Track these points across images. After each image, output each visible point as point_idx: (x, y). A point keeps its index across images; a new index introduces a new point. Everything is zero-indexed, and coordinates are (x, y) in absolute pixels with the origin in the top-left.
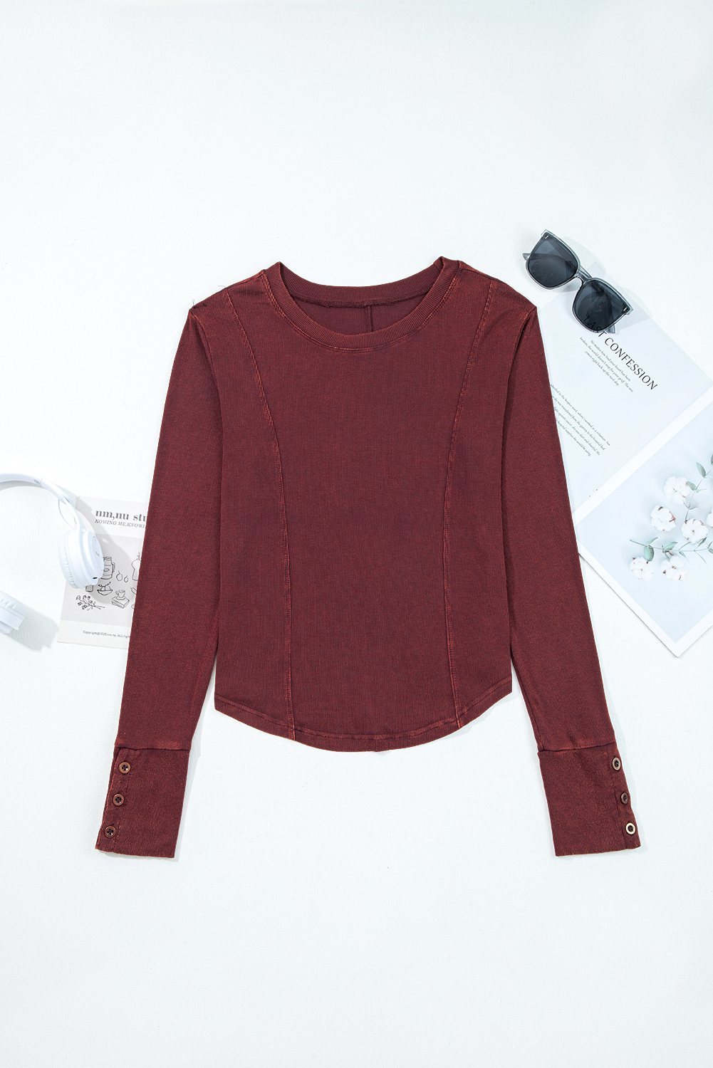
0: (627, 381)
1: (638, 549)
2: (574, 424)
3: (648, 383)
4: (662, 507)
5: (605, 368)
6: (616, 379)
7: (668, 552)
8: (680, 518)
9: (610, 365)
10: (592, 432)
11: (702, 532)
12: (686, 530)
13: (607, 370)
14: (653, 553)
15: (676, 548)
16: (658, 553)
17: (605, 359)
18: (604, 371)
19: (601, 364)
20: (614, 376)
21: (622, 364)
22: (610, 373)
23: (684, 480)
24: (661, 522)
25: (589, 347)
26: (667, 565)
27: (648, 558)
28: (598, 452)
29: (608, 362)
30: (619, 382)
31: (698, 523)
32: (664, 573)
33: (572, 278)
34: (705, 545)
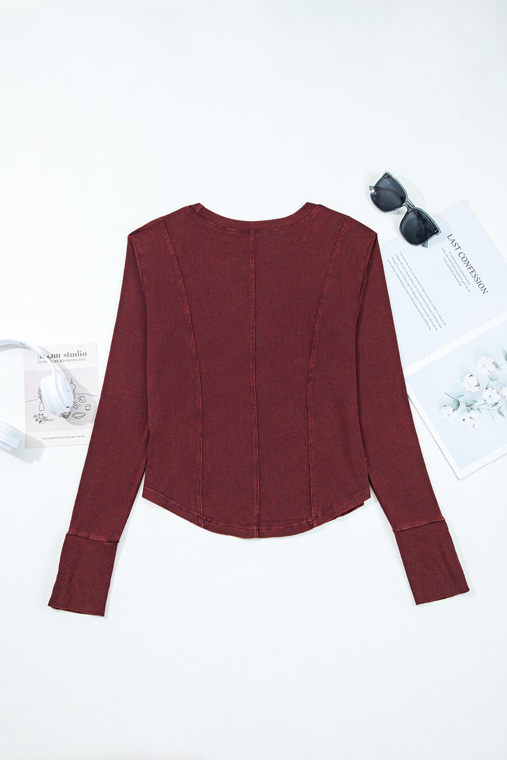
0: (468, 284)
1: (450, 401)
2: (425, 306)
3: (482, 289)
4: (472, 375)
5: (455, 272)
6: (461, 281)
7: (470, 407)
8: (483, 385)
9: (459, 271)
10: (435, 314)
11: (496, 398)
12: (486, 394)
13: (456, 274)
14: (459, 405)
15: (476, 405)
16: (462, 406)
17: (456, 266)
18: (453, 274)
19: (453, 269)
20: (459, 279)
21: (467, 272)
22: (457, 277)
23: (492, 360)
24: (469, 386)
25: (447, 256)
26: (466, 415)
27: (455, 408)
28: (436, 329)
29: (457, 269)
30: (462, 284)
31: (494, 391)
32: (464, 420)
33: (401, 206)
34: (496, 407)
